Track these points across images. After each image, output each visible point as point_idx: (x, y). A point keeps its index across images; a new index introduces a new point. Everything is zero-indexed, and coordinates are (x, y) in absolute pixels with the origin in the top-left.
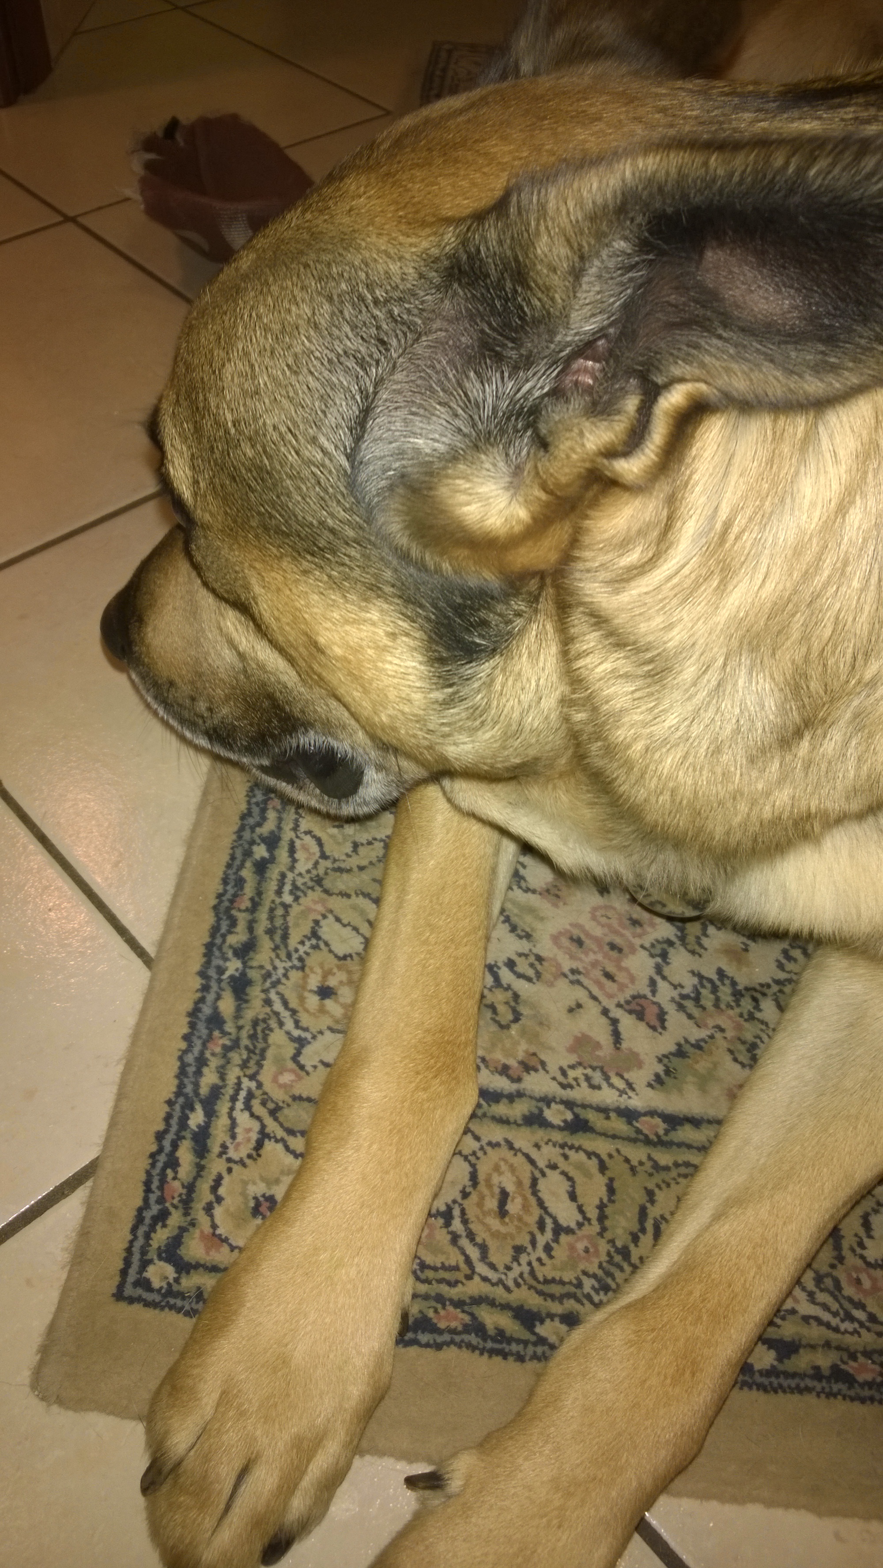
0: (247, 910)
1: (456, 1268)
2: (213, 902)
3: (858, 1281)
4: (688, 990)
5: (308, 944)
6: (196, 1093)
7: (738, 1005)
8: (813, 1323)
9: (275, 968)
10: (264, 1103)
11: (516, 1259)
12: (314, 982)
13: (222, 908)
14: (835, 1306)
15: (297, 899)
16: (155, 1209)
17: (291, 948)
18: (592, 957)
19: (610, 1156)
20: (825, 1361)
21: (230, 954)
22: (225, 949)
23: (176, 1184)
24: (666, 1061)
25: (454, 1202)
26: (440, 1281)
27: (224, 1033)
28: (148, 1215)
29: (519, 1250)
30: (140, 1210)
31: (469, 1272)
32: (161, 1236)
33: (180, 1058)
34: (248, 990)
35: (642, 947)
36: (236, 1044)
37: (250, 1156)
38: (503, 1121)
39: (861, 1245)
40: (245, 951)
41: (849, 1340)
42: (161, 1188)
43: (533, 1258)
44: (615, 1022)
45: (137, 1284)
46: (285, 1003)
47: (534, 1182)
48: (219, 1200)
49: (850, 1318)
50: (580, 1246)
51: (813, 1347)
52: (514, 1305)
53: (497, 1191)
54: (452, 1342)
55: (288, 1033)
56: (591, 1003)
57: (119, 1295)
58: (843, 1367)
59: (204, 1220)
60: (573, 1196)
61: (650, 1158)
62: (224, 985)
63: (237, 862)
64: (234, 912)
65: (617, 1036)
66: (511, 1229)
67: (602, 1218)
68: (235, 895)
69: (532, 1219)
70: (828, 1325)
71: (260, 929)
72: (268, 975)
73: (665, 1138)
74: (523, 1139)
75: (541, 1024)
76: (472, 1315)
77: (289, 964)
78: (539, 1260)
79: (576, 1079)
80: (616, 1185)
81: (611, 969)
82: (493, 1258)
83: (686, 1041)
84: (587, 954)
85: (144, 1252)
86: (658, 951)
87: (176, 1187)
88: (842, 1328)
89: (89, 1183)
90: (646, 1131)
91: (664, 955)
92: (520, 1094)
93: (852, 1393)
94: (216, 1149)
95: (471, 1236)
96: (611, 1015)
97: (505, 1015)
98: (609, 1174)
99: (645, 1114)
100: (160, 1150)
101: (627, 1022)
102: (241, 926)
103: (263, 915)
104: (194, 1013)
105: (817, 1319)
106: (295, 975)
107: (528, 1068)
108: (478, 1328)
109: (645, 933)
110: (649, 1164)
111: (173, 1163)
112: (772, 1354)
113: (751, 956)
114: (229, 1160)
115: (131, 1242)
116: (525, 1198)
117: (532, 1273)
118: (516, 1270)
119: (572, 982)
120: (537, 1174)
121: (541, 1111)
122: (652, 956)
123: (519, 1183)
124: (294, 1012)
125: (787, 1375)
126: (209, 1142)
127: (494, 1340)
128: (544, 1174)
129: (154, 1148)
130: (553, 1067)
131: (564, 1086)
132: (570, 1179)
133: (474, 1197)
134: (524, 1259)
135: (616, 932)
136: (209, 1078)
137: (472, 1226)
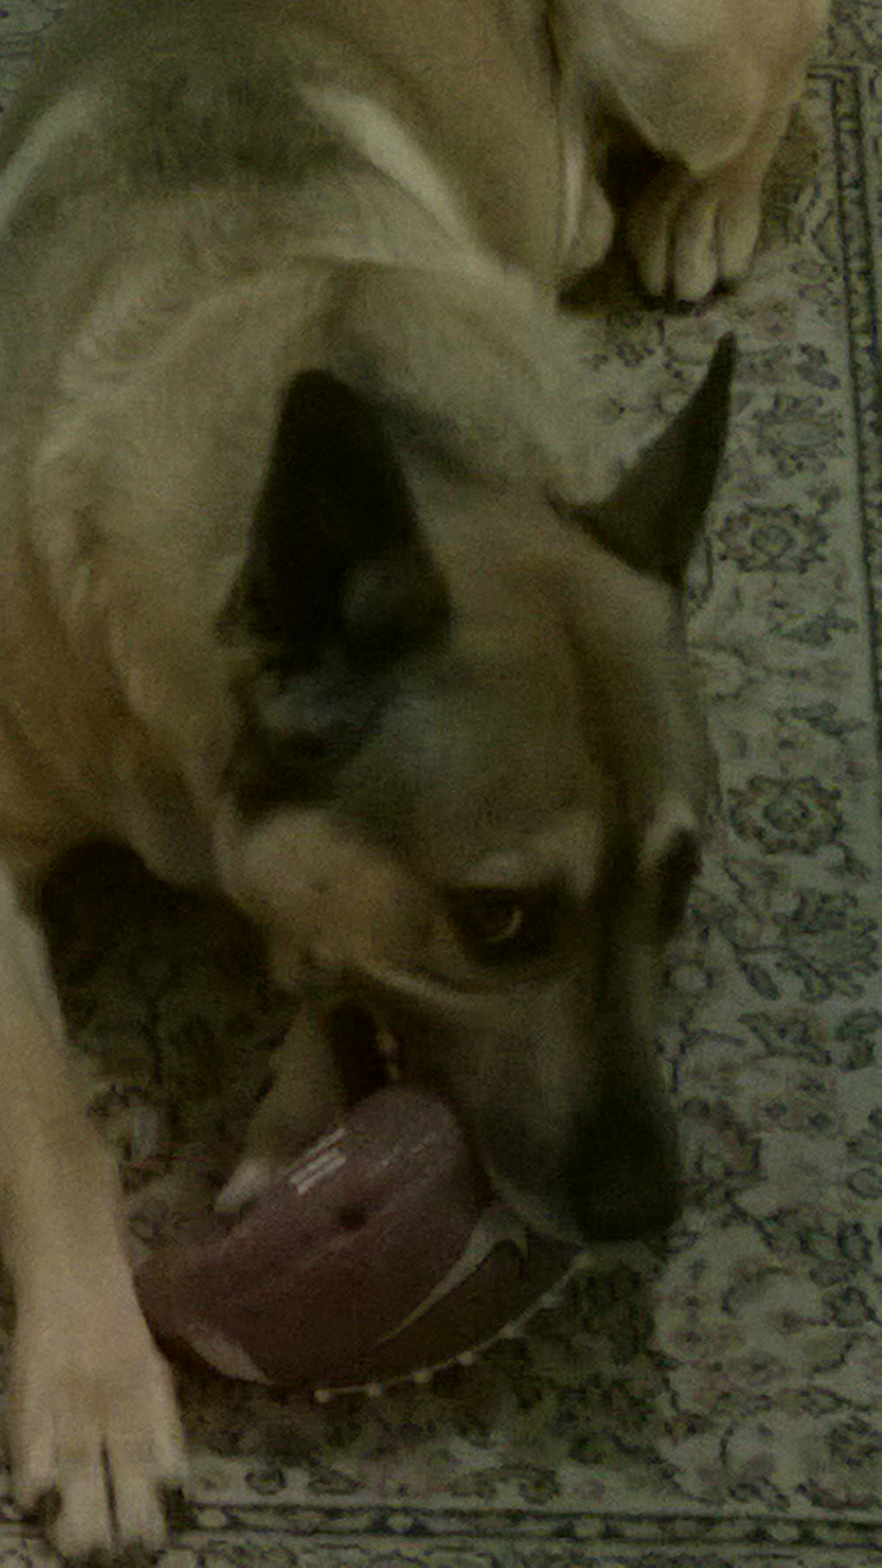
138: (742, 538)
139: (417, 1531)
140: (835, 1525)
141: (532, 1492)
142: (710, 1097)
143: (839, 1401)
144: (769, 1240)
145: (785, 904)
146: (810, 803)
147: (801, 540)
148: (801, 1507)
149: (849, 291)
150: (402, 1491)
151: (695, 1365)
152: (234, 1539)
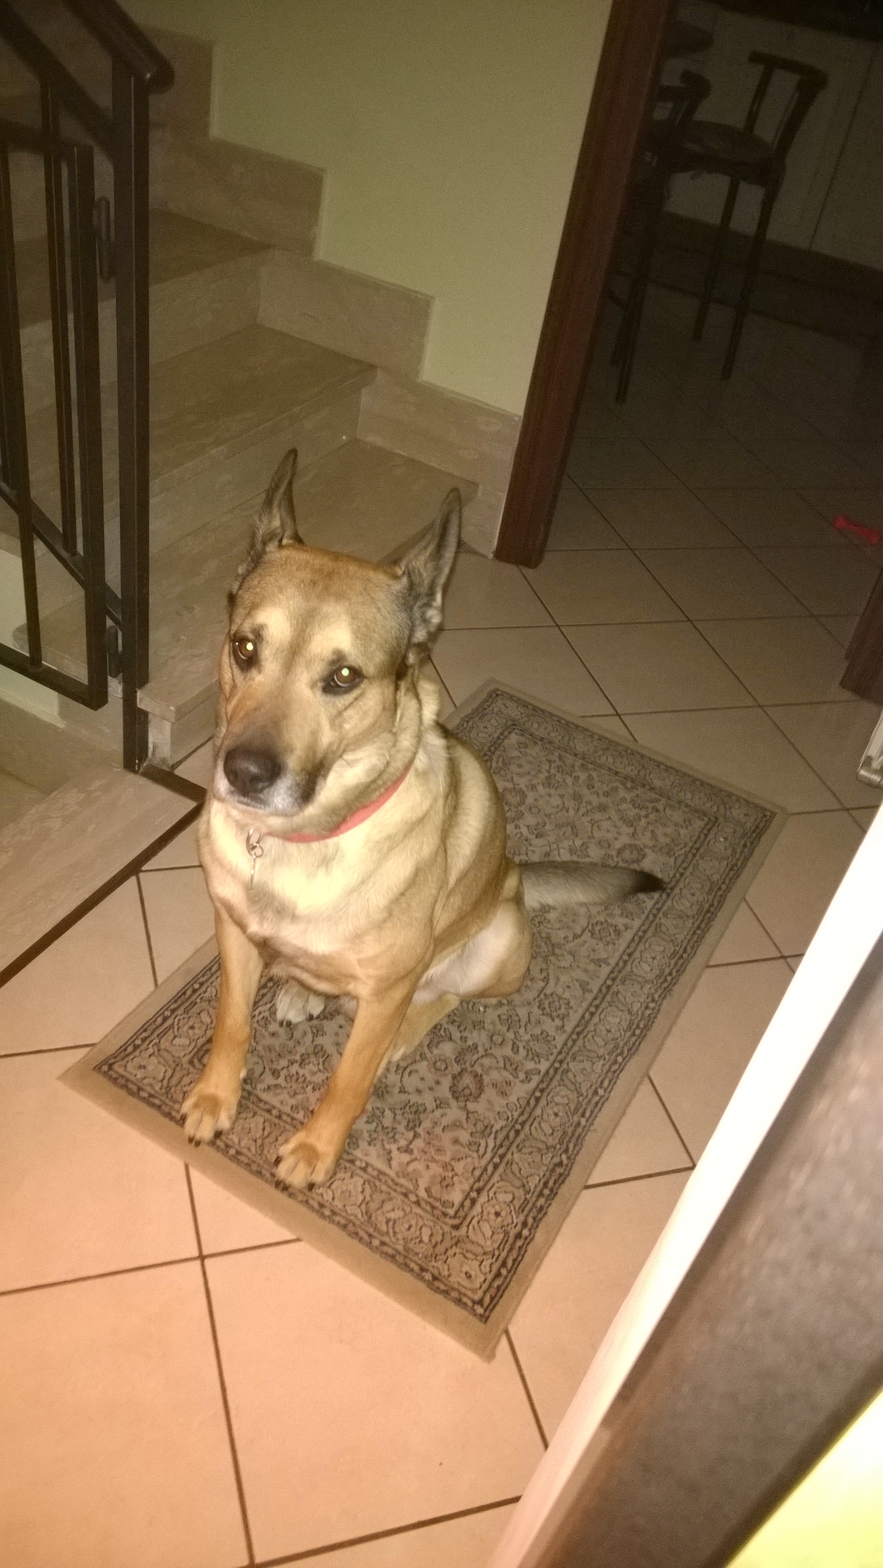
15: (201, 1002)
91: (292, 1064)
138: (597, 928)
140: (427, 1203)
142: (479, 1071)
143: (453, 1170)
144: (468, 1118)
145: (537, 1031)
146: (563, 1007)
147: (613, 936)
148: (422, 1194)
149: (674, 876)
151: (424, 1140)
152: (276, 1121)
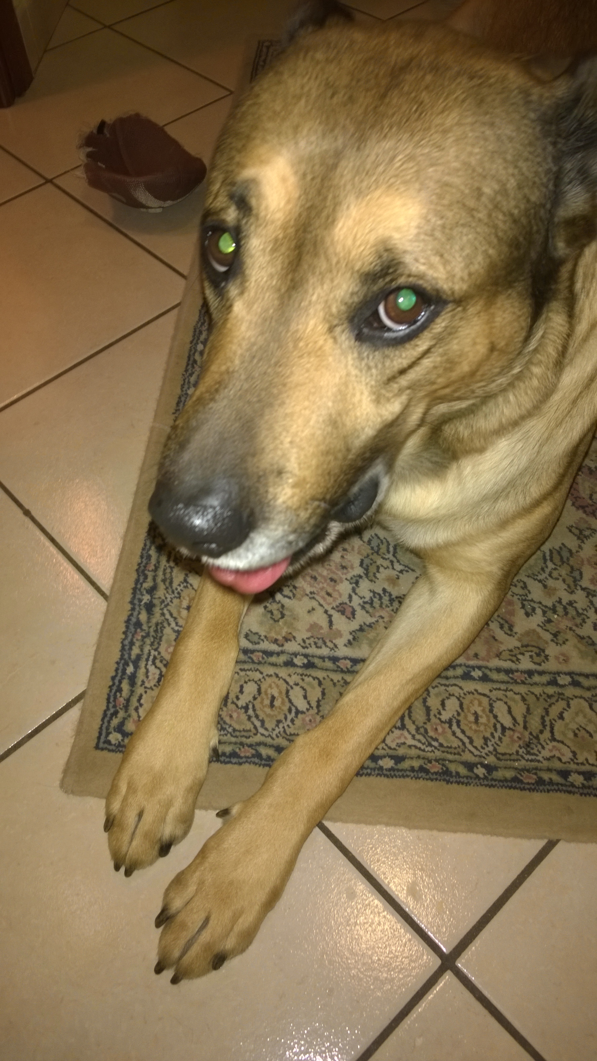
0: (152, 570)
1: (250, 731)
2: (136, 567)
3: (436, 729)
4: (367, 599)
5: (182, 586)
6: (130, 658)
7: (392, 605)
8: (413, 748)
9: (166, 598)
10: (161, 661)
11: (277, 726)
12: (185, 604)
13: (140, 570)
14: (423, 740)
16: (112, 710)
17: (174, 588)
18: (321, 585)
19: (324, 678)
20: (416, 764)
21: (145, 592)
22: (142, 590)
23: (122, 699)
24: (354, 633)
25: (250, 702)
26: (242, 736)
27: (142, 630)
28: (109, 713)
29: (279, 722)
30: (105, 711)
31: (255, 732)
32: (115, 722)
33: (122, 643)
34: (153, 609)
35: (346, 579)
36: (148, 635)
37: (155, 685)
38: (274, 665)
39: (440, 713)
40: (152, 590)
41: (430, 755)
42: (114, 701)
43: (285, 725)
44: (330, 616)
45: (105, 742)
46: (171, 615)
47: (288, 692)
48: (141, 705)
49: (430, 745)
50: (307, 719)
51: (412, 758)
52: (275, 745)
53: (270, 696)
54: (247, 762)
55: (172, 629)
56: (320, 607)
57: (97, 747)
58: (425, 766)
59: (134, 714)
60: (305, 697)
61: (343, 678)
62: (142, 607)
63: (148, 547)
64: (146, 572)
65: (331, 623)
66: (276, 713)
67: (318, 706)
68: (147, 564)
69: (286, 708)
70: (420, 749)
71: (159, 579)
72: (163, 601)
73: (351, 670)
74: (283, 672)
75: (294, 619)
76: (256, 750)
77: (173, 596)
78: (288, 726)
79: (310, 644)
80: (326, 691)
81: (330, 590)
82: (267, 725)
83: (365, 624)
84: (319, 584)
85: (107, 729)
86: (354, 581)
87: (121, 701)
88: (426, 749)
89: (82, 701)
90: (342, 667)
91: (357, 583)
92: (283, 652)
93: (428, 777)
94: (139, 683)
95: (257, 716)
96: (329, 613)
97: (277, 615)
98: (323, 687)
99: (342, 659)
100: (114, 684)
101: (336, 616)
102: (150, 579)
103: (160, 573)
104: (128, 621)
105: (416, 747)
106: (176, 601)
107: (287, 639)
108: (259, 756)
109: (348, 572)
110: (342, 682)
111: (120, 690)
112: (393, 761)
113: (400, 581)
114: (145, 688)
115: (102, 725)
116: (283, 699)
117: (285, 731)
118: (277, 730)
119: (310, 598)
120: (289, 688)
121: (292, 659)
122: (351, 583)
123: (280, 693)
124: (175, 619)
125: (398, 770)
126: (136, 680)
127: (266, 760)
128: (292, 688)
129: (111, 683)
130: (299, 639)
131: (304, 648)
132: (304, 689)
133: (259, 699)
134: (281, 726)
135: (334, 573)
136: (136, 651)
137: (258, 712)
139: (485, 679)
141: (537, 659)
150: (476, 655)
